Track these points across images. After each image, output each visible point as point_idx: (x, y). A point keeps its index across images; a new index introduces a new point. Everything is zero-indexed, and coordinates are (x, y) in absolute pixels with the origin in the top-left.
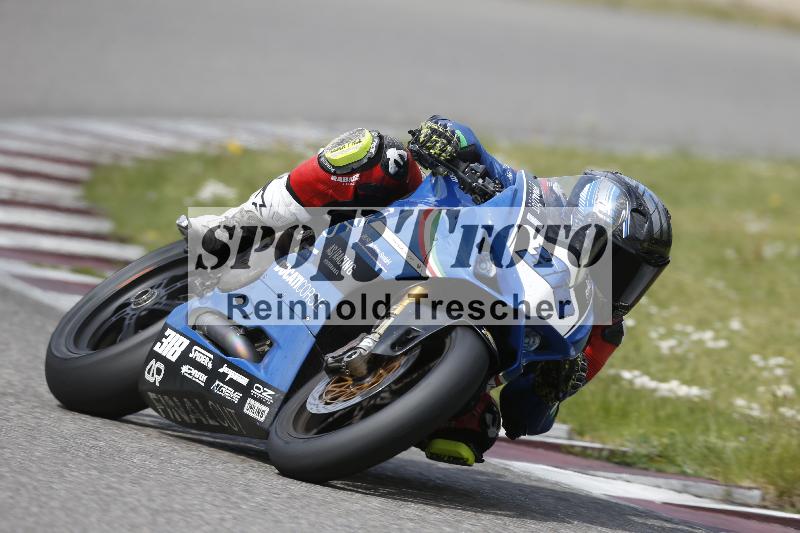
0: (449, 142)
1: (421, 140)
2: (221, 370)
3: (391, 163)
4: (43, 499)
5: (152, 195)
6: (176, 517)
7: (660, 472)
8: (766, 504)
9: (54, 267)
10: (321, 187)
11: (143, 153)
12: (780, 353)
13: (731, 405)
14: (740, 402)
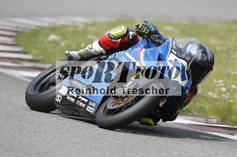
0: (148, 29)
1: (140, 28)
2: (79, 98)
3: (131, 35)
4: (3, 130)
5: (34, 40)
6: (42, 134)
7: (187, 115)
8: (218, 123)
9: (6, 62)
10: (109, 43)
11: (32, 28)
12: (222, 79)
13: (207, 94)
14: (210, 93)
